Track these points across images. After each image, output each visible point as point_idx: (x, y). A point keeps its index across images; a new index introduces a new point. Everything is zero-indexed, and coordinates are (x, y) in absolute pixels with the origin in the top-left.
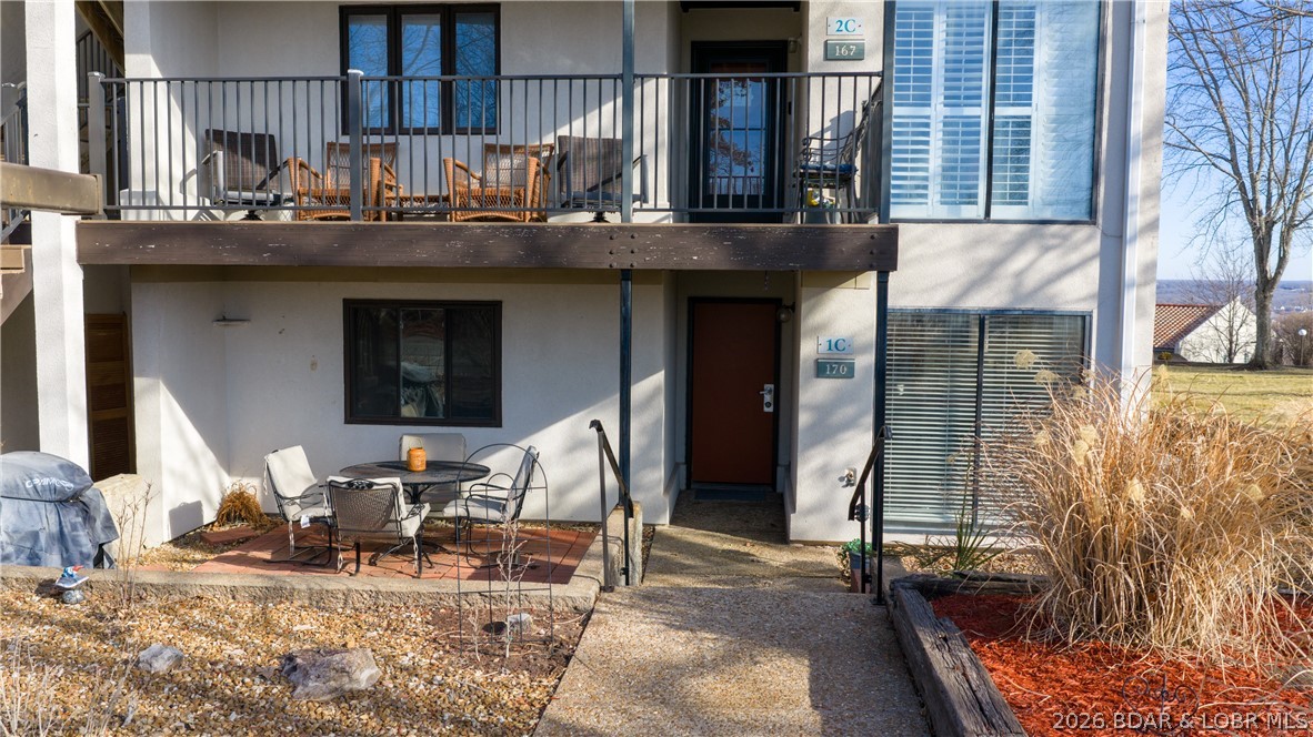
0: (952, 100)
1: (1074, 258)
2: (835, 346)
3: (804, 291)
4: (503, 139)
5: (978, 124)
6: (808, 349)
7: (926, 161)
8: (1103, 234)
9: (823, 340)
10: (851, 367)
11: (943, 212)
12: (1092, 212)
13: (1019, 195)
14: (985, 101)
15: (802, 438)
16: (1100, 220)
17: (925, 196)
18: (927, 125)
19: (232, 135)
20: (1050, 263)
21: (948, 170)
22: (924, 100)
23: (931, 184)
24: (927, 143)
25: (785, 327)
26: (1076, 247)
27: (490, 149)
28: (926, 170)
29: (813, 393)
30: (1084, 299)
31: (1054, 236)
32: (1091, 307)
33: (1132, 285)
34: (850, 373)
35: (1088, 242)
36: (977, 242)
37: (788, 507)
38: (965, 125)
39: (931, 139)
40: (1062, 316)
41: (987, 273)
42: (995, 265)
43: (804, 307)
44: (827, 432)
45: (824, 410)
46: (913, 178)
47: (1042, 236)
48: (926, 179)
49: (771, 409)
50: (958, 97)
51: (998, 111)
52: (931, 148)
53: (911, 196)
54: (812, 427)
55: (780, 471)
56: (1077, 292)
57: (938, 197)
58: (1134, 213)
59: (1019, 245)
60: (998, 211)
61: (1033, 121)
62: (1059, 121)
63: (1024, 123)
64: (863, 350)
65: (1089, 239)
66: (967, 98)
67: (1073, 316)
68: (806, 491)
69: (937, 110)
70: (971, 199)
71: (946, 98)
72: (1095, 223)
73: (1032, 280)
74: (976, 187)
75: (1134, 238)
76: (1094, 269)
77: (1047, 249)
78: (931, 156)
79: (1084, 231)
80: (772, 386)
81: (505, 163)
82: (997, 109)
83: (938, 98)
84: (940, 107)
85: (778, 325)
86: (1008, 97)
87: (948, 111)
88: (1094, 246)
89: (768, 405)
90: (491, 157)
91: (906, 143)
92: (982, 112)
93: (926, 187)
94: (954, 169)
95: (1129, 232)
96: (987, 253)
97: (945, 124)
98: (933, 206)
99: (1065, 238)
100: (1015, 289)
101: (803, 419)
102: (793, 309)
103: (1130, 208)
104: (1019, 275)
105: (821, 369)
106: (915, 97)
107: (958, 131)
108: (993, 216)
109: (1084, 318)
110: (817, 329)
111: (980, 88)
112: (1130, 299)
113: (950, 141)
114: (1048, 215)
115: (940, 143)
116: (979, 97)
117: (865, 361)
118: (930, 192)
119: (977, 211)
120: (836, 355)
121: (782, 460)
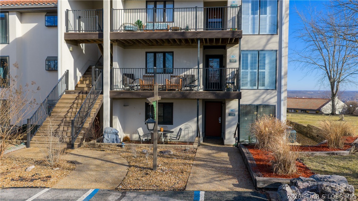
0: (251, 69)
1: (273, 96)
2: (232, 111)
3: (227, 101)
4: (174, 75)
5: (256, 73)
6: (227, 111)
7: (247, 79)
8: (278, 91)
9: (230, 110)
10: (235, 114)
11: (250, 88)
12: (276, 88)
13: (263, 85)
14: (257, 69)
15: (226, 127)
16: (277, 89)
17: (247, 85)
18: (247, 73)
19: (128, 74)
20: (268, 97)
21: (251, 80)
22: (247, 69)
23: (248, 83)
24: (247, 76)
25: (223, 107)
26: (273, 94)
27: (171, 76)
28: (247, 80)
29: (228, 118)
30: (275, 103)
31: (269, 92)
32: (276, 104)
33: (283, 100)
34: (235, 115)
35: (275, 93)
36: (256, 93)
37: (224, 138)
38: (254, 73)
39: (248, 75)
40: (271, 106)
41: (258, 98)
42: (259, 97)
43: (227, 104)
44: (230, 126)
45: (230, 122)
46: (245, 82)
47: (267, 92)
48: (247, 82)
49: (220, 122)
50: (253, 68)
51: (259, 71)
52: (248, 77)
53: (245, 85)
54: (228, 125)
55: (222, 134)
56: (273, 101)
57: (249, 85)
58: (283, 88)
59: (263, 93)
60: (260, 88)
61: (266, 72)
62: (270, 73)
63: (264, 73)
64: (236, 111)
65: (275, 92)
66: (254, 68)
67: (273, 106)
68: (227, 136)
69: (249, 70)
70: (255, 85)
71: (251, 68)
72: (276, 90)
73: (265, 100)
74: (256, 83)
75: (283, 92)
76: (276, 97)
77: (268, 94)
78: (248, 78)
79: (274, 91)
80: (220, 118)
81: (174, 79)
82: (259, 70)
83: (249, 68)
84: (250, 70)
85: (222, 107)
86: (261, 68)
87: (251, 71)
88: (276, 93)
89: (220, 121)
90: (172, 78)
91: (244, 76)
92: (257, 71)
93: (247, 83)
94: (252, 80)
95: (282, 91)
96: (258, 95)
97: (251, 73)
98: (249, 87)
99: (271, 92)
100: (263, 101)
101: (227, 123)
102: (225, 104)
103: (282, 87)
104: (263, 99)
105: (230, 115)
106: (245, 68)
107: (253, 74)
108: (259, 89)
109: (275, 106)
110: (229, 108)
111: (256, 67)
112: (282, 103)
113: (251, 76)
114: (268, 88)
115: (250, 76)
116: (256, 68)
117: (237, 113)
118: (248, 84)
119: (256, 88)
120: (232, 112)
121: (223, 132)
